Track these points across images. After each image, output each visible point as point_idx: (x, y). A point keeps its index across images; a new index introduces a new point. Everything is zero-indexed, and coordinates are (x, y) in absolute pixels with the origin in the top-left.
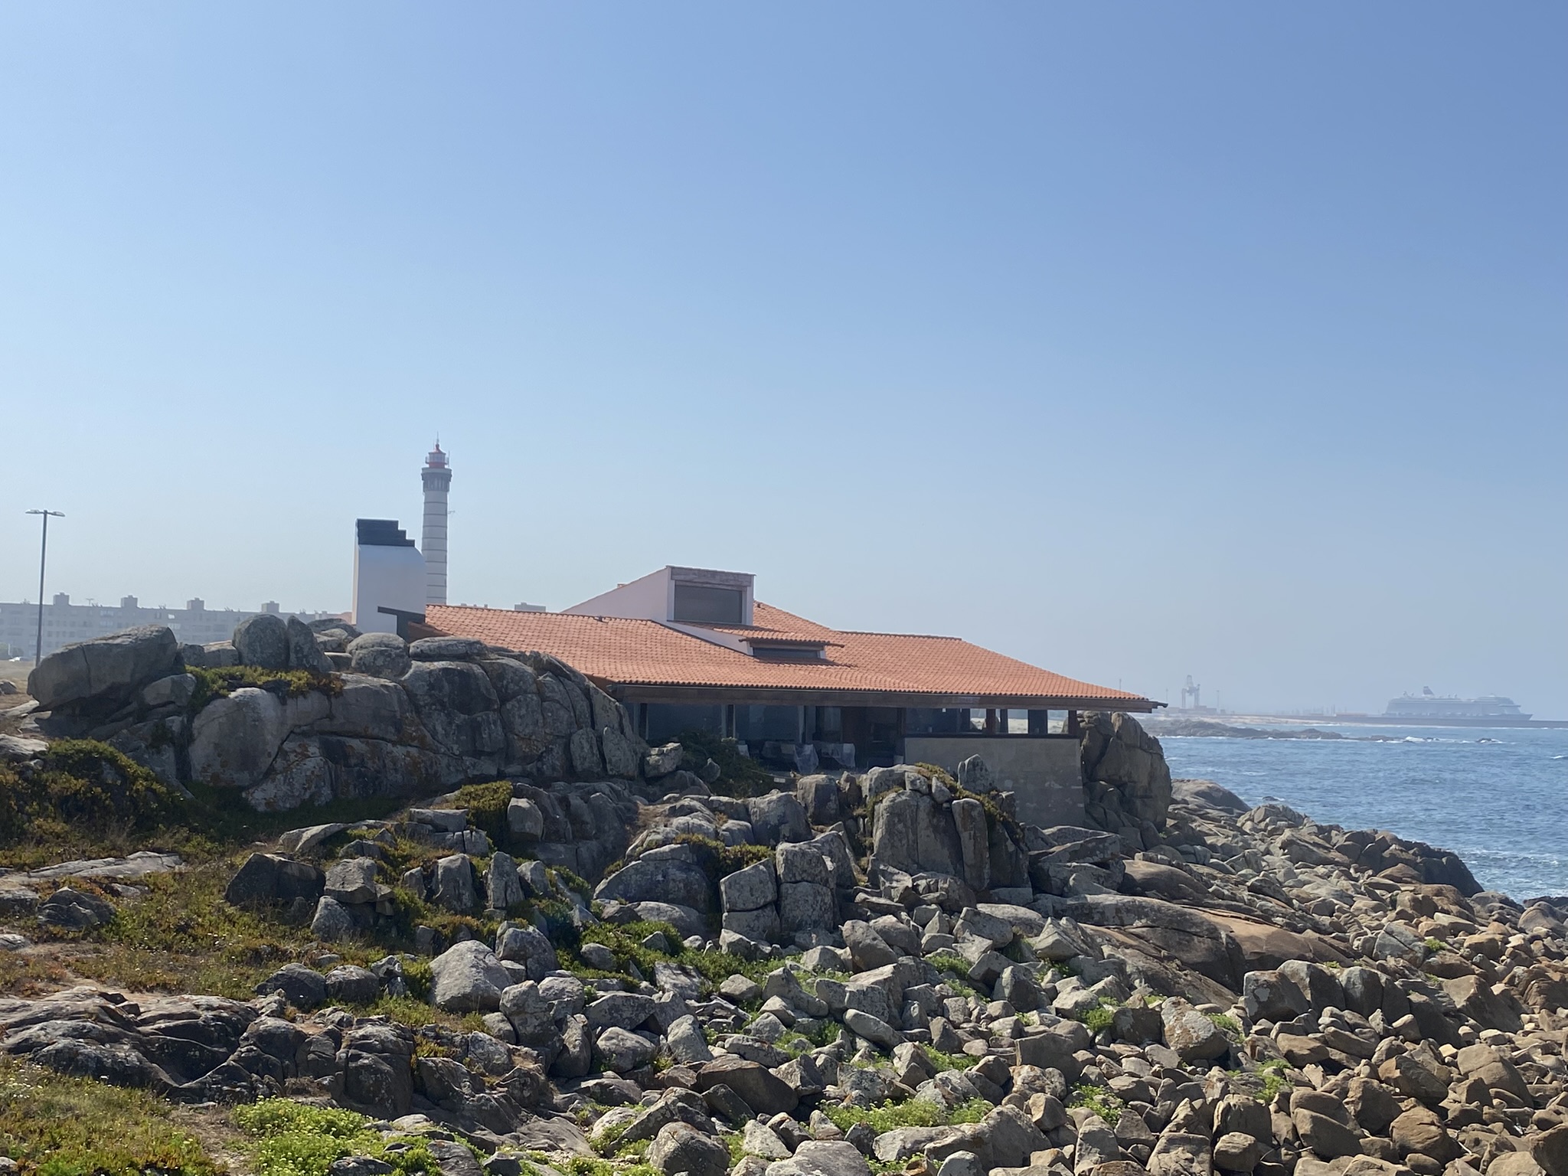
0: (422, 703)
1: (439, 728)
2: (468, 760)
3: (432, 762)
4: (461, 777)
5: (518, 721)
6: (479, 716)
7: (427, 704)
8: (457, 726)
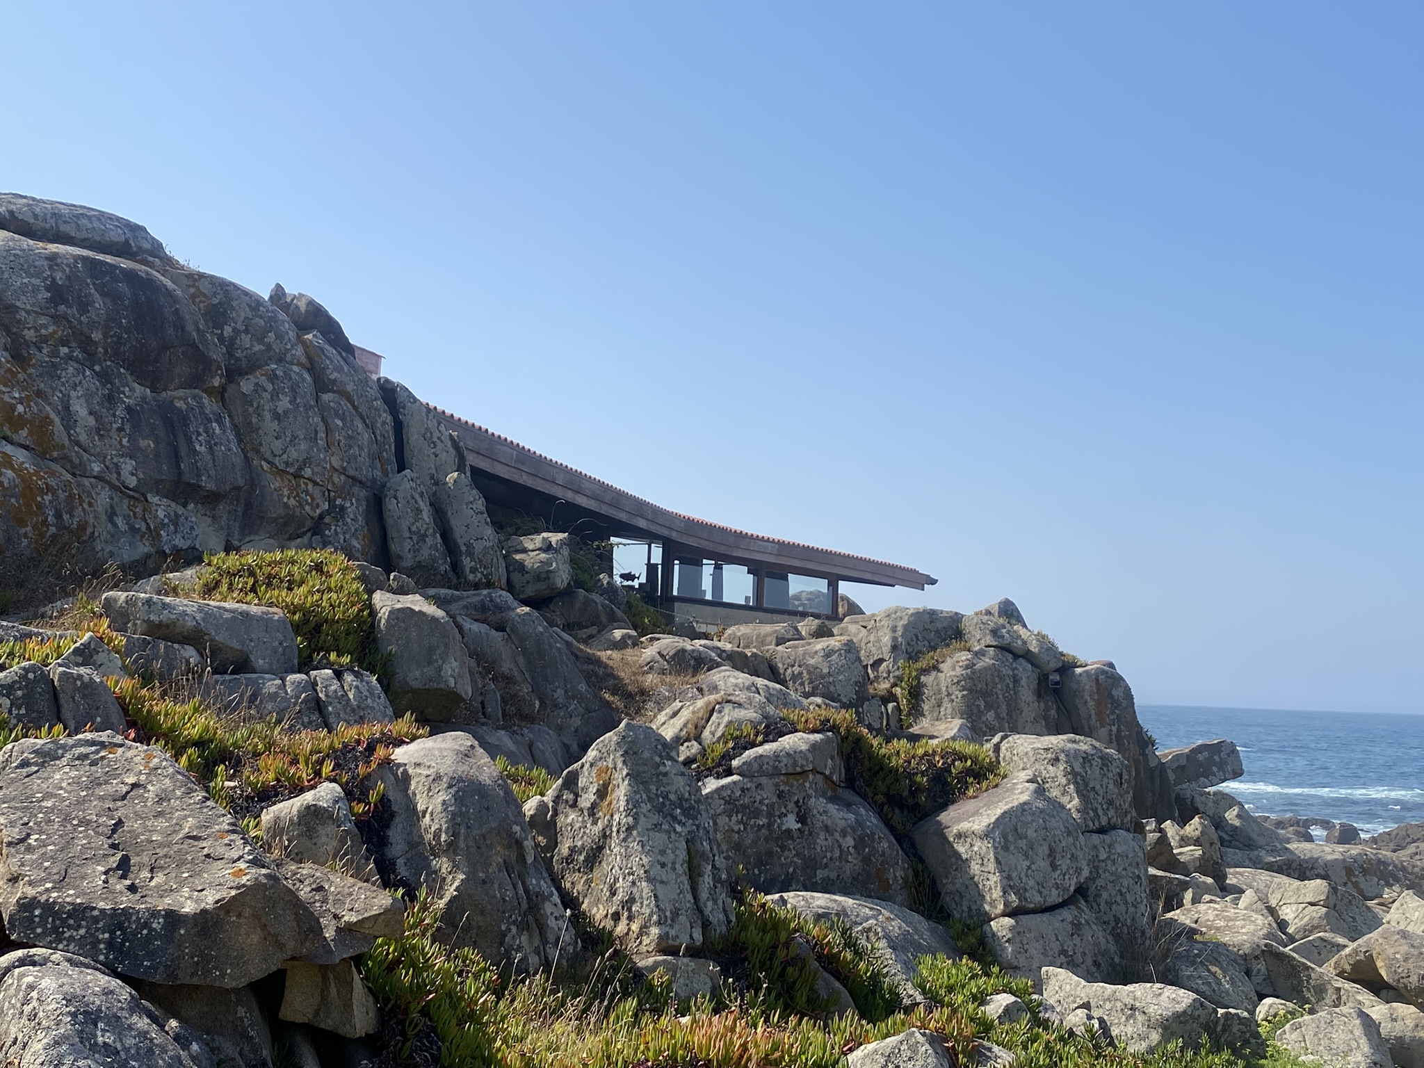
0: (30, 334)
1: (80, 409)
2: (161, 507)
3: (71, 496)
4: (144, 548)
5: (270, 425)
6: (181, 399)
7: (44, 340)
8: (129, 409)
